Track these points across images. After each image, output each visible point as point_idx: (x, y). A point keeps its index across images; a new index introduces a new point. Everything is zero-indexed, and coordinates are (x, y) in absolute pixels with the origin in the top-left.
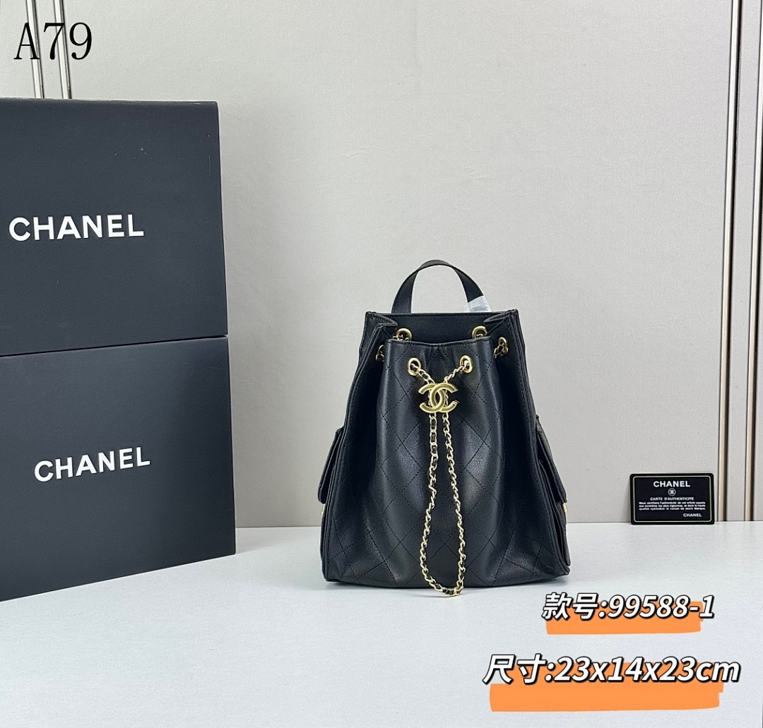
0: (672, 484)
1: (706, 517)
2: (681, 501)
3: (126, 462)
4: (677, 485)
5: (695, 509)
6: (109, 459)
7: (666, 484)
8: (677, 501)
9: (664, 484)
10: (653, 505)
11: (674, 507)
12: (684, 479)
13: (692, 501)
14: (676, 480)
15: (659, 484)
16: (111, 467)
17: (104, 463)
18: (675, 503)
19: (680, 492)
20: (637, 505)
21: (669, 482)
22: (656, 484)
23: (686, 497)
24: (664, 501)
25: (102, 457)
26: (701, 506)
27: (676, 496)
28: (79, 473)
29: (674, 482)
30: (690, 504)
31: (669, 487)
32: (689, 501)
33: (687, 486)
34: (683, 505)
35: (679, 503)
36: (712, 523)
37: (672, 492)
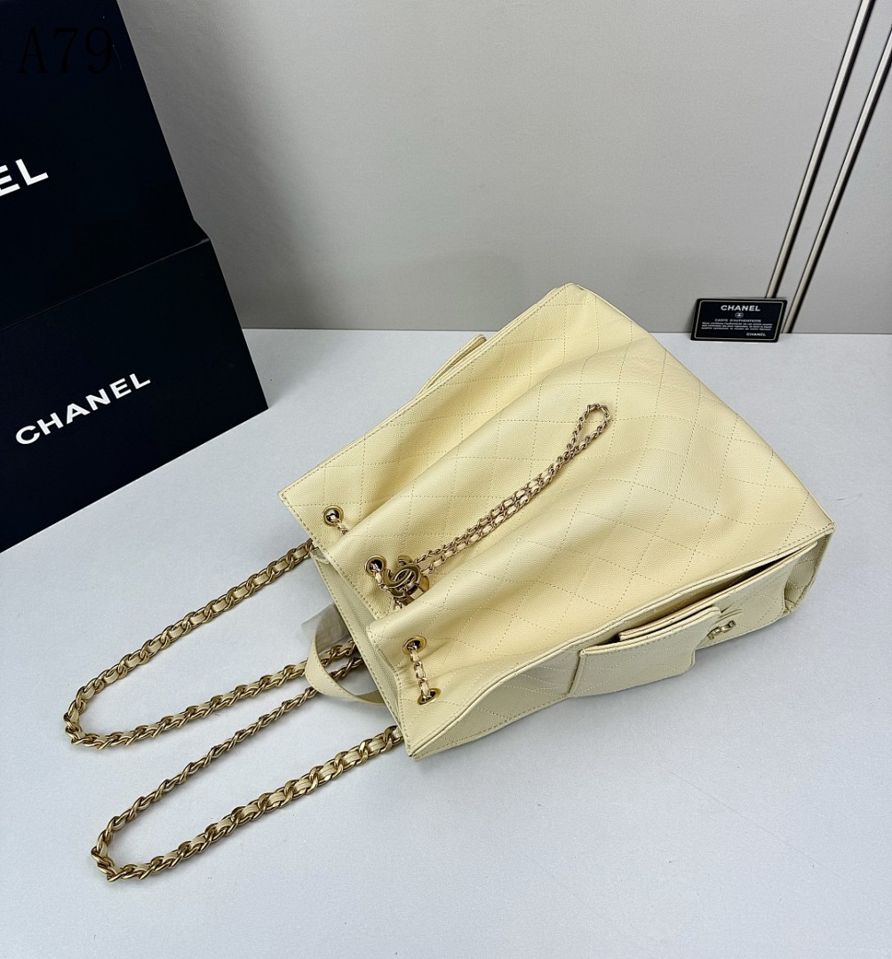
0: (741, 308)
1: (771, 337)
2: (747, 323)
3: (121, 392)
4: (747, 309)
5: (761, 329)
6: (100, 396)
7: (735, 308)
8: (743, 322)
9: (733, 308)
10: (718, 325)
11: (739, 327)
12: (755, 304)
13: (758, 322)
14: (746, 304)
15: (728, 307)
16: (106, 400)
17: (96, 402)
18: (741, 324)
19: (747, 315)
20: (700, 325)
21: (738, 307)
22: (724, 307)
23: (753, 319)
24: (729, 322)
25: (91, 399)
26: (768, 327)
27: (743, 318)
28: (69, 420)
29: (744, 307)
30: (757, 324)
31: (738, 311)
32: (755, 323)
33: (756, 310)
34: (749, 326)
35: (745, 324)
36: (776, 341)
37: (739, 315)
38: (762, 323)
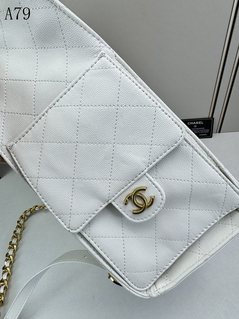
0: (196, 123)
1: (209, 135)
2: (199, 130)
4: (198, 123)
5: (205, 132)
7: (193, 123)
8: (197, 130)
9: (192, 123)
11: (196, 132)
12: (201, 121)
13: (203, 129)
15: (190, 123)
18: (196, 130)
19: (199, 126)
21: (194, 123)
22: (189, 123)
23: (201, 128)
26: (207, 131)
27: (197, 128)
29: (197, 122)
31: (194, 124)
32: (202, 129)
33: (202, 123)
34: (200, 131)
35: (198, 130)
36: (211, 137)
37: (195, 126)
38: (205, 129)
